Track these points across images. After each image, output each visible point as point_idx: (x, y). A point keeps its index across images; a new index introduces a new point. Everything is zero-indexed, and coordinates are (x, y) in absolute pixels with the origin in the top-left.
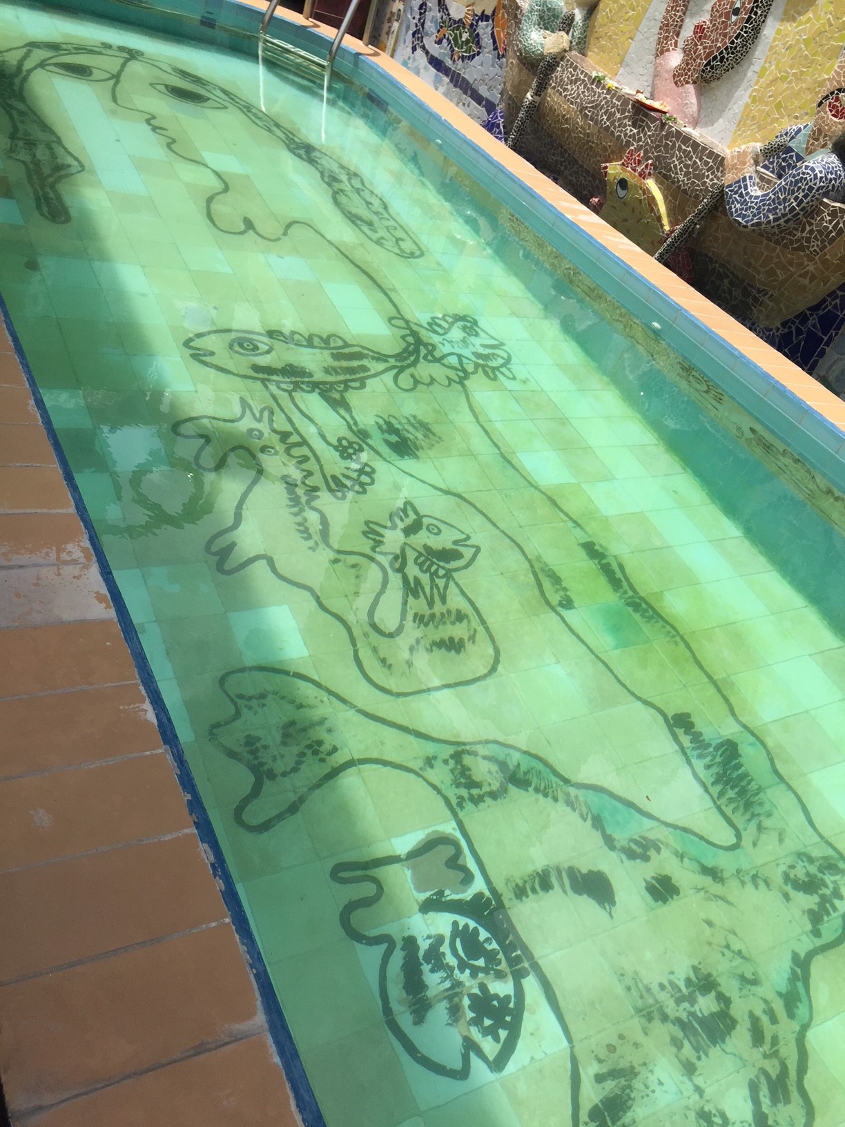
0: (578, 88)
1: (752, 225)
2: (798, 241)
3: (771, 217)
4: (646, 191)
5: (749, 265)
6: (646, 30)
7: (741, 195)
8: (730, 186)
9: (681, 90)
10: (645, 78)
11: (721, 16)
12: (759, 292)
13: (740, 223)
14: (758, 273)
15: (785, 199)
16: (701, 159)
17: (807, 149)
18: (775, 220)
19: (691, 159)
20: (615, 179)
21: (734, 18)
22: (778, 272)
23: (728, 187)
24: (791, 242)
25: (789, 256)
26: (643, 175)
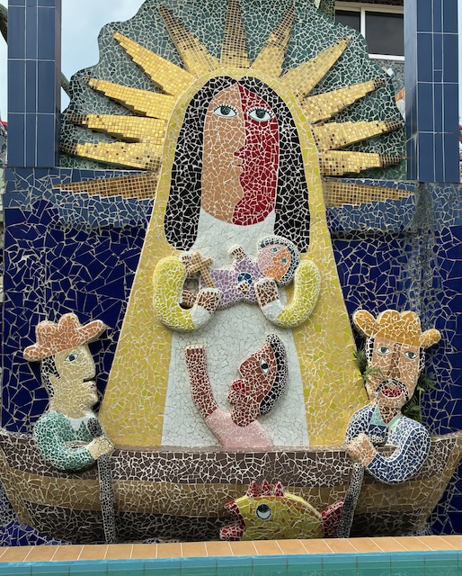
1: (405, 478)
4: (291, 502)
5: (405, 501)
8: (371, 465)
10: (196, 434)
11: (253, 372)
12: (415, 512)
13: (395, 482)
14: (412, 502)
17: (385, 421)
20: (251, 509)
21: (266, 371)
22: (424, 494)
23: (369, 467)
26: (279, 494)
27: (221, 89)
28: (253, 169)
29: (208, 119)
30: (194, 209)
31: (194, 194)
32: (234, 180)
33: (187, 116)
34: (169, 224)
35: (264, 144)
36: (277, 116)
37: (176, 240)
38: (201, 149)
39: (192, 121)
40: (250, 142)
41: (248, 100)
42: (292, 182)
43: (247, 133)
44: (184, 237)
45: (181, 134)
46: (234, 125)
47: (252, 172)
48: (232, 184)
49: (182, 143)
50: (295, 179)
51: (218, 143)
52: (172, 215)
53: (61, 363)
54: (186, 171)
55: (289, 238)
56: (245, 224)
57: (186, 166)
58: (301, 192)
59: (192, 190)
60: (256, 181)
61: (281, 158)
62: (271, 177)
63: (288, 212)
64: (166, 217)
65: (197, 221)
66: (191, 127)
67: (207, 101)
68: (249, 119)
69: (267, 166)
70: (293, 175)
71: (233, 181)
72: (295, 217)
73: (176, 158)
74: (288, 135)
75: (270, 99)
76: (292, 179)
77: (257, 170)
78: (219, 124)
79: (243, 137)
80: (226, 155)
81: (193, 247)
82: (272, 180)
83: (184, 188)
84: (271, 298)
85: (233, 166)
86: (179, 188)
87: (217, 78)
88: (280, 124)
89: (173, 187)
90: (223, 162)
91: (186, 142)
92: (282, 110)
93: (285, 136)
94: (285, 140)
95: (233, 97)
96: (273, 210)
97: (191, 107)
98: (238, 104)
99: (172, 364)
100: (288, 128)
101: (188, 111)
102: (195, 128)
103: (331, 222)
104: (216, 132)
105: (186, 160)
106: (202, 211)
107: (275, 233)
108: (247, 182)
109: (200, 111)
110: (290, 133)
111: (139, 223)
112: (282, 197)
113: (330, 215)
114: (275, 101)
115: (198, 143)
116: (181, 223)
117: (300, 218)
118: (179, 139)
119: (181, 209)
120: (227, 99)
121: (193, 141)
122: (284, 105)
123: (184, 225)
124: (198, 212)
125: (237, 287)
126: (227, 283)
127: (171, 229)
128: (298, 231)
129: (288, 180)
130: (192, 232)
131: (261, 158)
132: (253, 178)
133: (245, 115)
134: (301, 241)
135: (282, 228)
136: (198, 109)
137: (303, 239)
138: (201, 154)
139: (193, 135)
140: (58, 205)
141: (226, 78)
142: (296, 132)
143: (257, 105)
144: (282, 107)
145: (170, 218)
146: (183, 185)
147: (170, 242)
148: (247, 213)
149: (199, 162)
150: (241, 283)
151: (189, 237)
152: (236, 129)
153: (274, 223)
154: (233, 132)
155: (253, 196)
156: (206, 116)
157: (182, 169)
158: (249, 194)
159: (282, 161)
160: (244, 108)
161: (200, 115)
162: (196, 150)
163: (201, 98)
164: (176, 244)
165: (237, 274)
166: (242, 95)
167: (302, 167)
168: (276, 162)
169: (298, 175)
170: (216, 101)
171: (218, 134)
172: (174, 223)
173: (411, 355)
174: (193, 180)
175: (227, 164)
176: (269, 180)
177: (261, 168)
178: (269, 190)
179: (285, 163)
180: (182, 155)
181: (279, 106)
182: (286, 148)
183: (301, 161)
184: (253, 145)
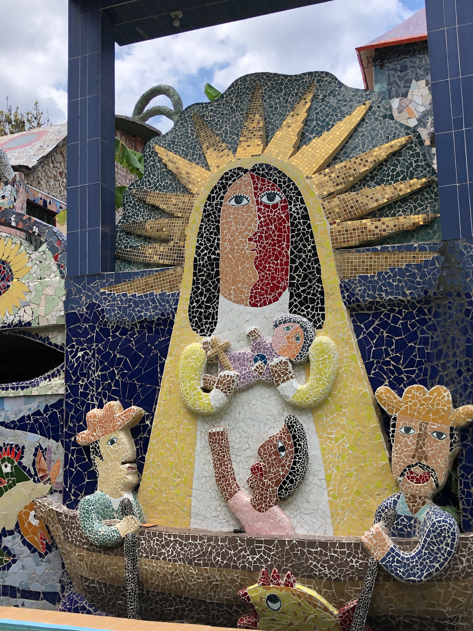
0: (174, 548)
1: (425, 577)
2: (463, 571)
3: (437, 565)
4: (301, 595)
5: (434, 606)
6: (201, 486)
7: (398, 561)
8: (384, 559)
9: (267, 513)
10: (221, 517)
11: (270, 455)
12: (451, 620)
13: (414, 581)
14: (444, 607)
15: (438, 549)
16: (335, 552)
17: (411, 511)
18: (441, 566)
19: (326, 555)
20: (261, 599)
21: (283, 454)
22: (460, 599)
23: (382, 561)
24: (459, 574)
25: (463, 584)
26: (289, 584)
27: (235, 180)
28: (266, 251)
29: (224, 210)
30: (214, 296)
31: (214, 282)
32: (250, 265)
33: (205, 211)
34: (193, 312)
35: (275, 226)
36: (287, 196)
37: (199, 327)
38: (218, 239)
39: (209, 215)
40: (262, 226)
41: (259, 186)
42: (304, 260)
43: (260, 218)
44: (206, 323)
45: (201, 229)
46: (247, 212)
47: (265, 255)
48: (247, 268)
49: (202, 236)
50: (307, 256)
51: (234, 232)
52: (195, 304)
53: (104, 447)
54: (206, 262)
55: (304, 316)
56: (261, 306)
57: (206, 257)
58: (313, 268)
59: (211, 279)
60: (269, 263)
61: (293, 237)
62: (283, 257)
63: (302, 289)
64: (190, 307)
65: (217, 308)
66: (209, 220)
67: (222, 194)
68: (261, 204)
69: (279, 247)
70: (305, 252)
71: (247, 266)
72: (309, 293)
73: (197, 252)
74: (298, 214)
75: (280, 181)
76: (304, 256)
77: (270, 252)
78: (234, 213)
79: (256, 222)
80: (241, 242)
81: (214, 332)
82: (285, 260)
83: (204, 278)
84: (285, 378)
85: (247, 251)
86: (200, 278)
87: (230, 171)
88: (290, 204)
89: (195, 278)
90: (238, 249)
91: (205, 235)
92: (291, 189)
93: (295, 215)
94: (295, 219)
95: (246, 186)
96: (287, 289)
97: (209, 202)
98: (251, 192)
99: (198, 447)
100: (298, 207)
101: (205, 206)
102: (212, 221)
103: (346, 295)
104: (231, 222)
105: (206, 251)
106: (221, 297)
107: (290, 312)
108: (261, 265)
109: (217, 204)
110: (300, 212)
111: (168, 314)
112: (295, 275)
113: (345, 288)
114: (284, 182)
115: (216, 234)
116: (203, 311)
117: (314, 295)
118: (199, 233)
119: (203, 298)
120: (240, 189)
121: (211, 233)
122: (294, 184)
123: (205, 312)
124: (218, 299)
125: (253, 368)
126: (244, 365)
127: (194, 317)
128: (313, 307)
129: (300, 257)
130: (213, 319)
131: (273, 240)
132: (266, 260)
133: (257, 201)
134: (316, 318)
135: (296, 306)
136: (214, 202)
137: (318, 315)
138: (218, 244)
139: (210, 228)
140: (105, 306)
141: (239, 169)
142: (305, 209)
143: (268, 190)
144: (291, 186)
145: (194, 307)
146: (203, 275)
147: (194, 330)
148: (263, 295)
149: (216, 252)
150: (257, 364)
151: (210, 323)
152: (249, 216)
153: (288, 302)
154: (246, 220)
155: (267, 278)
156: (222, 208)
157: (203, 261)
158: (263, 276)
159: (294, 239)
160: (256, 194)
161: (216, 208)
162: (214, 242)
163: (216, 193)
164: (199, 330)
165: (253, 355)
166: (254, 182)
167: (314, 242)
168: (288, 242)
169: (310, 251)
170: (231, 192)
171: (233, 223)
172: (197, 311)
173: (439, 435)
174: (212, 270)
175: (242, 250)
176: (282, 260)
177: (274, 250)
178: (282, 270)
179: (296, 242)
180: (202, 247)
181: (288, 186)
182: (297, 226)
183: (312, 237)
184: (265, 228)
